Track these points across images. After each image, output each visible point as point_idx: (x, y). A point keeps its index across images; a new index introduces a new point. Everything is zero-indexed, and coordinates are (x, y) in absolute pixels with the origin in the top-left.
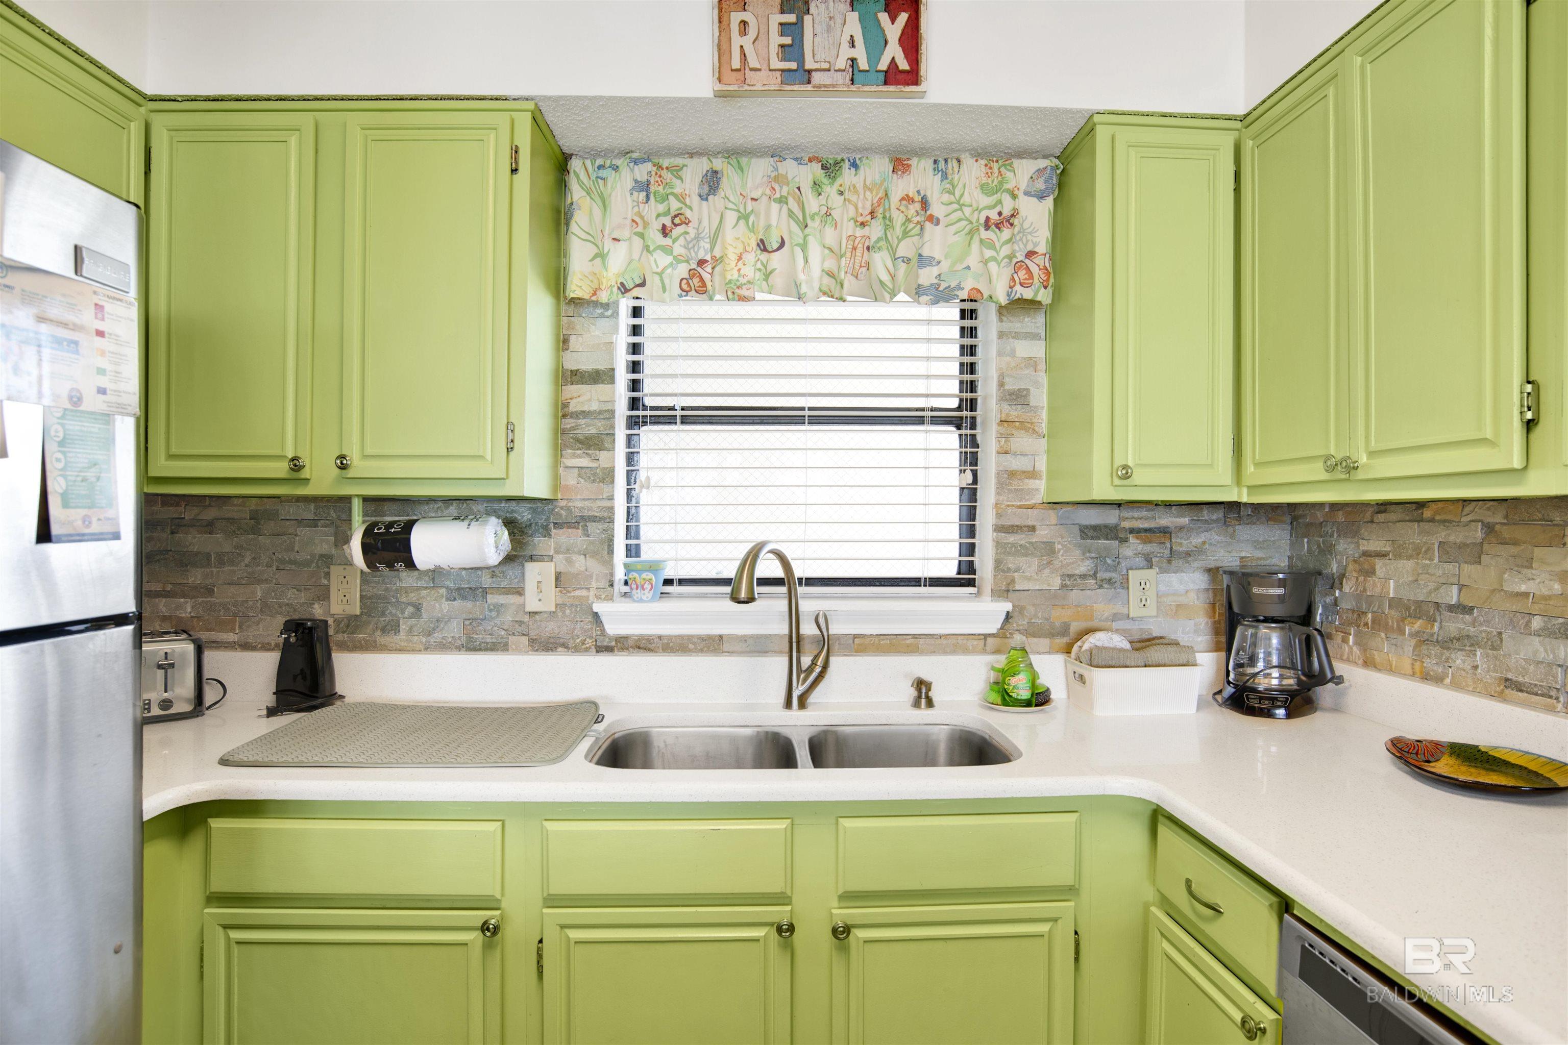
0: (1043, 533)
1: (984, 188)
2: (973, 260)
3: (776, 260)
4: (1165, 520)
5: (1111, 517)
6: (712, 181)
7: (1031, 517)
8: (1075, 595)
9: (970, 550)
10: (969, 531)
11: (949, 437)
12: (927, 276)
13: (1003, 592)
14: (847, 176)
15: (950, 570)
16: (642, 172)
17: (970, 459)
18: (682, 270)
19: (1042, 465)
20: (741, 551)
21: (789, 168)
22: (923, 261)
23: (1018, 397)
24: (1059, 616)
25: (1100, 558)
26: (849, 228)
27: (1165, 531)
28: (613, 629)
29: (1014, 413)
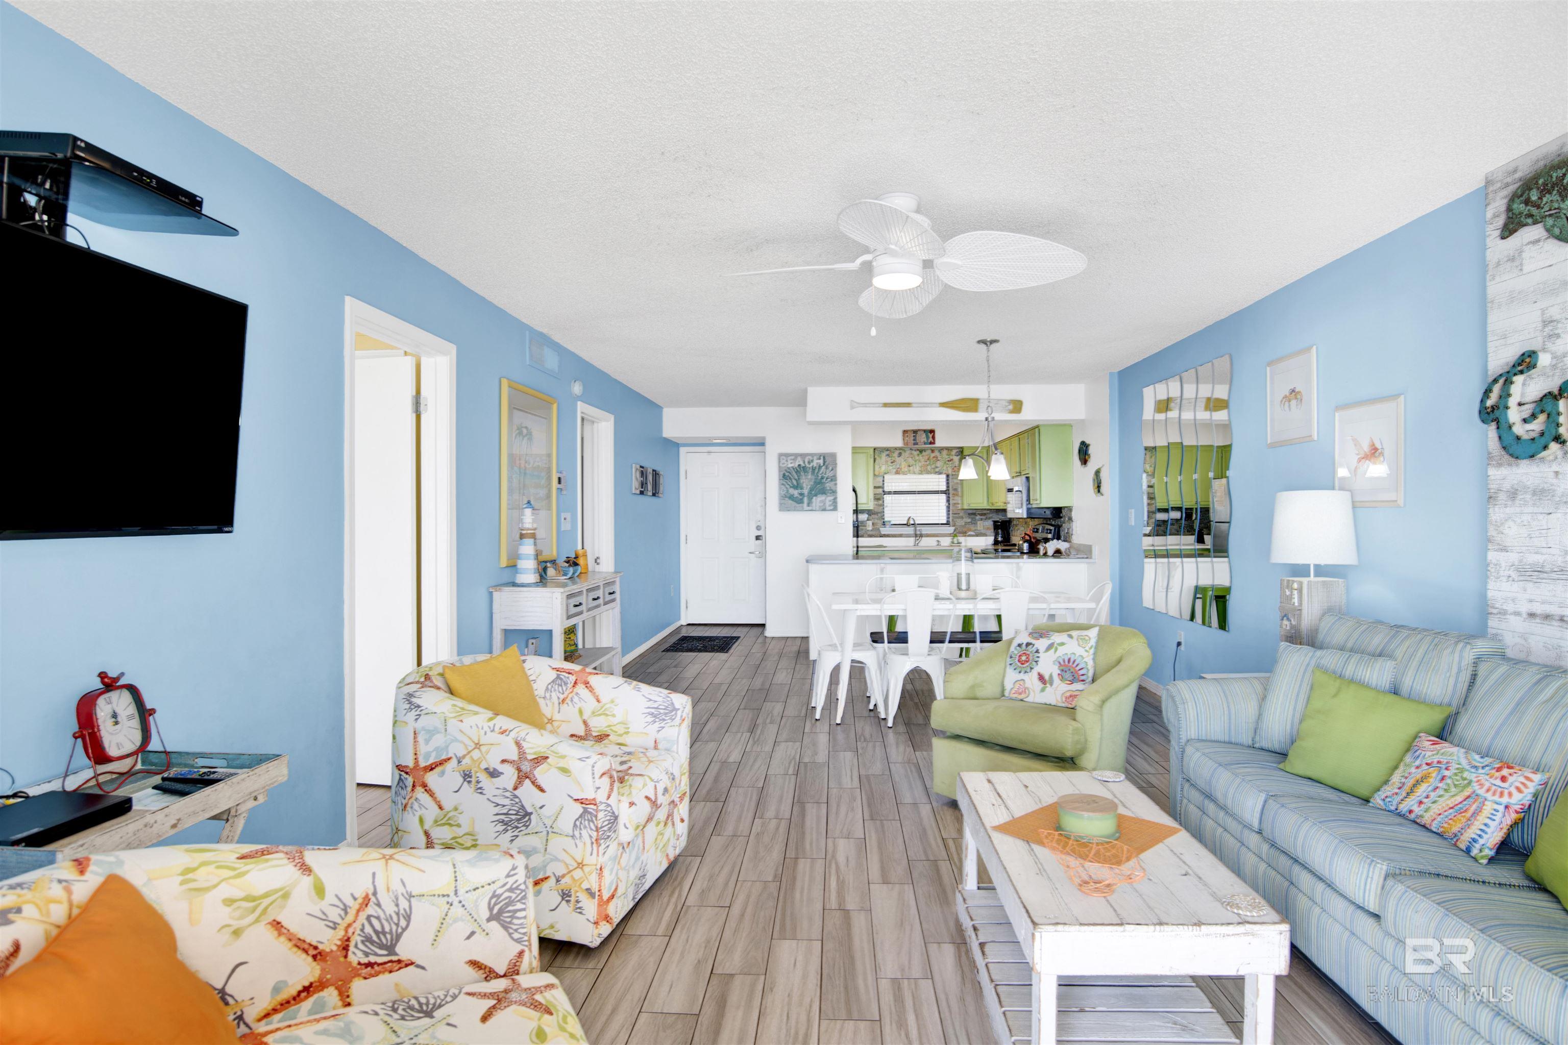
0: (961, 514)
1: (948, 455)
2: (945, 468)
3: (911, 468)
4: (985, 512)
5: (974, 511)
6: (900, 455)
7: (959, 512)
8: (967, 526)
9: (948, 518)
10: (948, 514)
11: (944, 497)
12: (937, 470)
13: (954, 526)
14: (924, 453)
15: (945, 522)
16: (888, 452)
17: (948, 501)
18: (895, 470)
19: (960, 502)
20: (907, 519)
21: (913, 452)
22: (937, 467)
23: (955, 490)
24: (964, 530)
25: (972, 519)
26: (923, 463)
27: (985, 514)
28: (883, 533)
29: (955, 492)
